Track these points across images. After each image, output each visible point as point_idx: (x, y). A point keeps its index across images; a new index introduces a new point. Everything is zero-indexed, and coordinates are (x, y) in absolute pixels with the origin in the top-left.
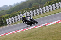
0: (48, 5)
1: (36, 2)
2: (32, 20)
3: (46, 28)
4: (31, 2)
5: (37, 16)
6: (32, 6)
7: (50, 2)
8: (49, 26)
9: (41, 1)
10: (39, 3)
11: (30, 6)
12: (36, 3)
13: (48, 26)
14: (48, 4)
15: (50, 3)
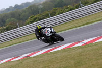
0: (31, 22)
1: (12, 17)
2: (53, 34)
3: (29, 60)
4: (4, 17)
5: (14, 41)
6: (6, 24)
7: (35, 17)
8: (34, 57)
9: (20, 16)
10: (18, 19)
11: (2, 23)
12: (13, 19)
13: (32, 58)
14: (32, 20)
15: (35, 19)
